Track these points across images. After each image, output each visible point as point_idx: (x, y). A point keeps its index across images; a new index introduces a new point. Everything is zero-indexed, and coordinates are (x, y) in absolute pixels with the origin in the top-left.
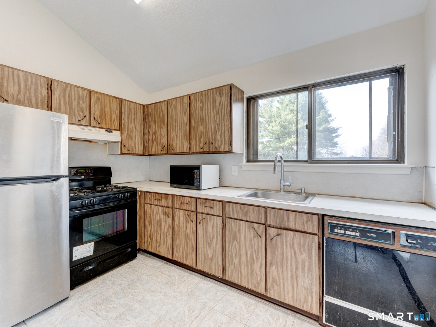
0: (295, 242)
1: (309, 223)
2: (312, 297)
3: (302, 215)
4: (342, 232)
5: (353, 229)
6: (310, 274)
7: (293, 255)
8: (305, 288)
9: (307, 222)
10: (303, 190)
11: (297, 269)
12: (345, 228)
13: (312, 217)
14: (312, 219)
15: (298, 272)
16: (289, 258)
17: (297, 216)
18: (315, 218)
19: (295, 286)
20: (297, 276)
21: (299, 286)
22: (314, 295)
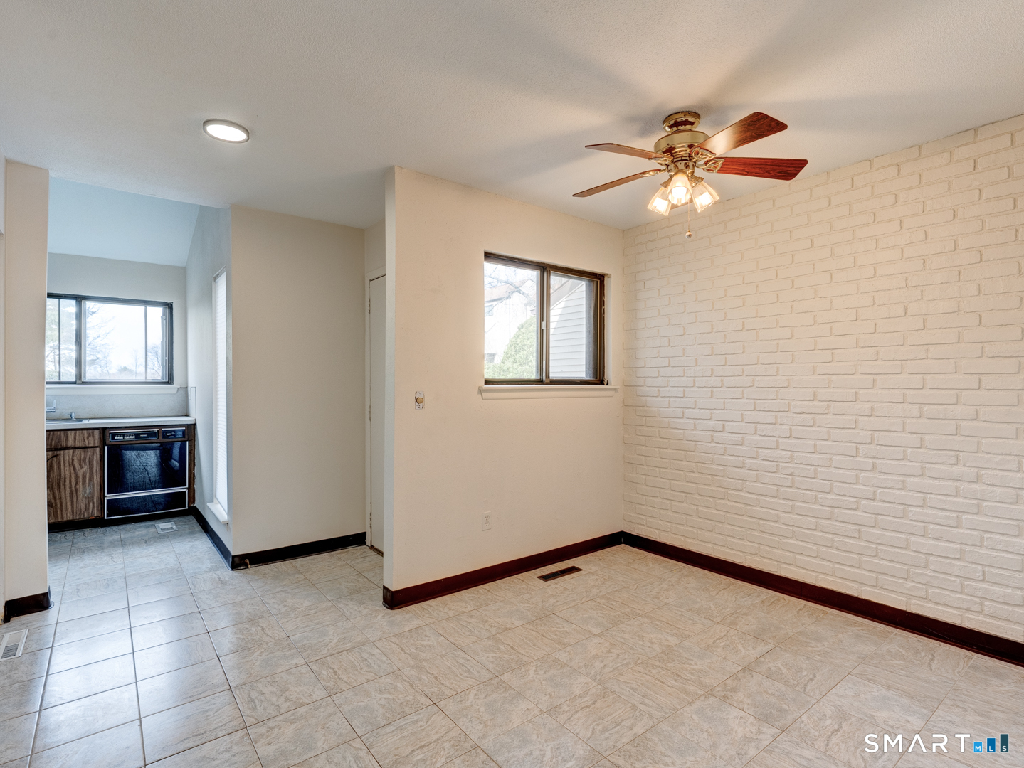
0: (75, 458)
1: (91, 439)
2: (93, 503)
3: (82, 433)
4: (122, 438)
5: (130, 434)
6: (91, 483)
7: (72, 471)
8: (86, 498)
9: (88, 438)
10: (73, 415)
11: (77, 483)
12: (123, 435)
13: (93, 433)
14: (93, 434)
15: (78, 486)
16: (68, 476)
17: (77, 434)
18: (97, 432)
19: (75, 500)
20: (76, 490)
21: (80, 499)
22: (95, 500)
